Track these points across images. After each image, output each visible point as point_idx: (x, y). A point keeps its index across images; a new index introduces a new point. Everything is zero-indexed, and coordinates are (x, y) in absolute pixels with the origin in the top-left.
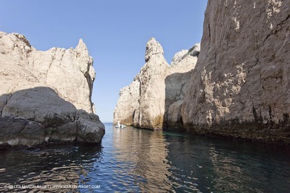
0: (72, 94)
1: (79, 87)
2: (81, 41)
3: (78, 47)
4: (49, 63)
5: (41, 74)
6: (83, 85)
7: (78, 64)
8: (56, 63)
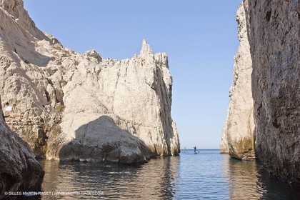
0: (139, 115)
1: (145, 105)
2: (144, 42)
3: (142, 51)
4: (115, 82)
5: (109, 97)
6: (150, 102)
7: (143, 75)
8: (121, 80)
